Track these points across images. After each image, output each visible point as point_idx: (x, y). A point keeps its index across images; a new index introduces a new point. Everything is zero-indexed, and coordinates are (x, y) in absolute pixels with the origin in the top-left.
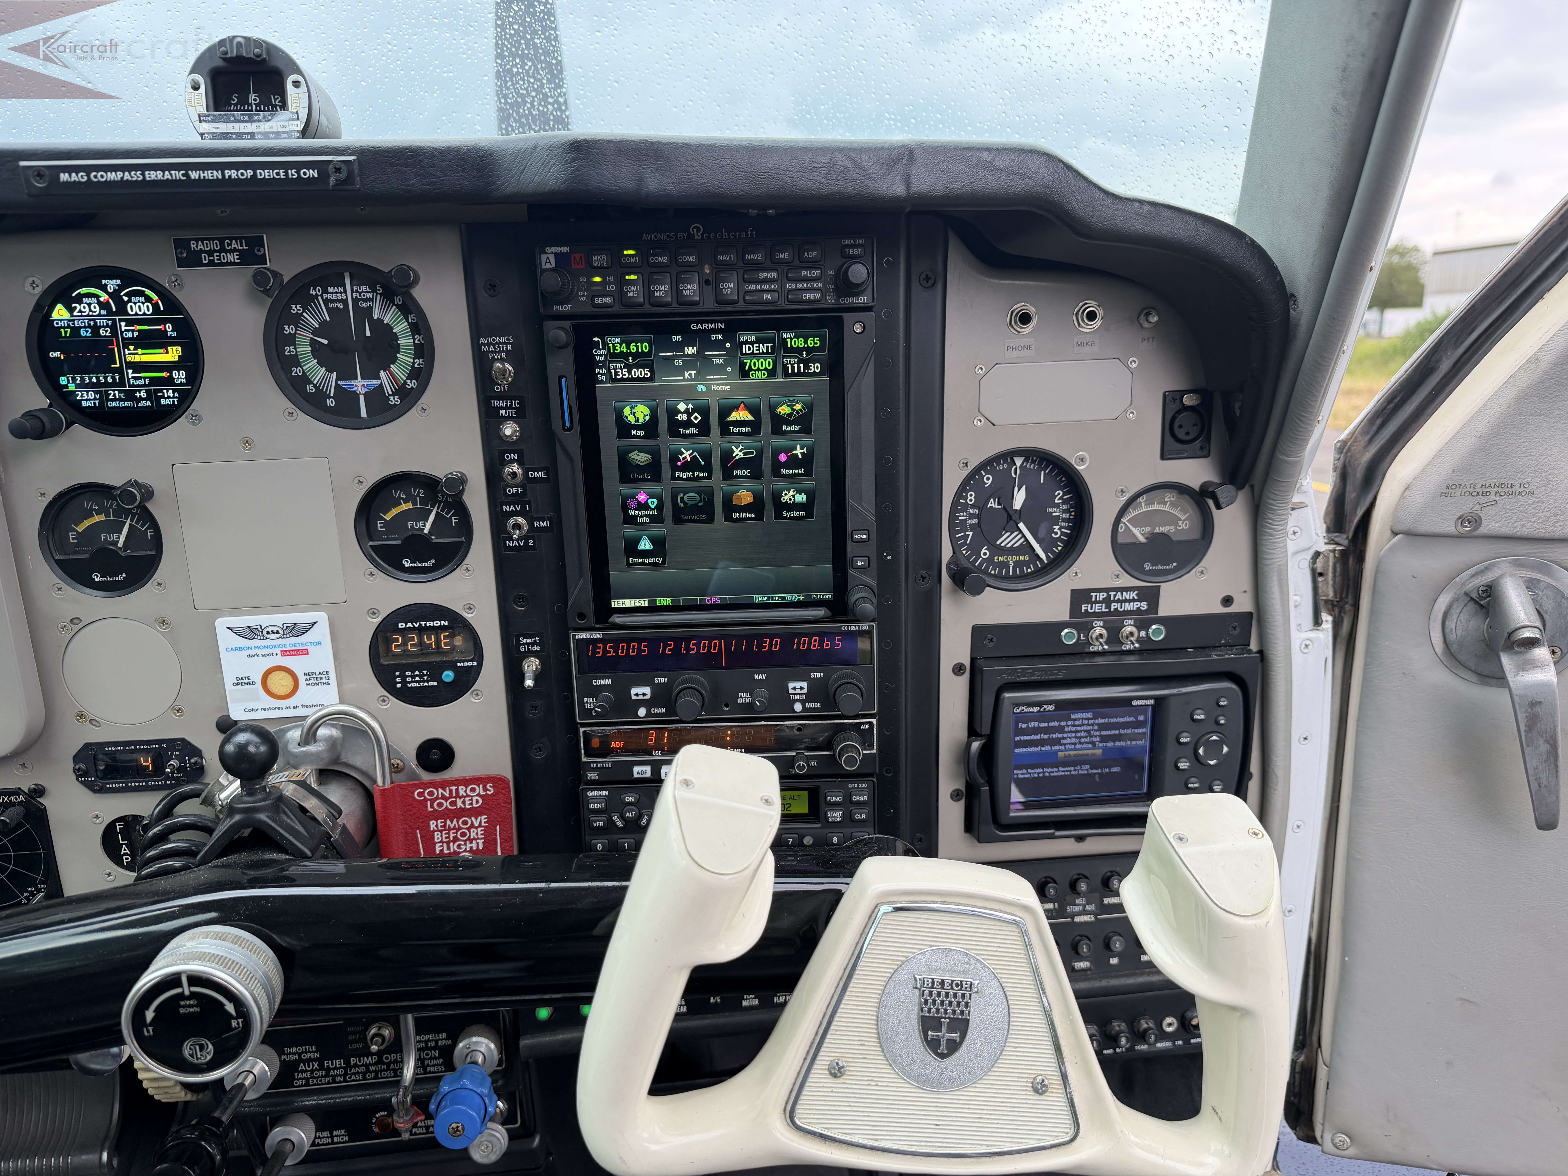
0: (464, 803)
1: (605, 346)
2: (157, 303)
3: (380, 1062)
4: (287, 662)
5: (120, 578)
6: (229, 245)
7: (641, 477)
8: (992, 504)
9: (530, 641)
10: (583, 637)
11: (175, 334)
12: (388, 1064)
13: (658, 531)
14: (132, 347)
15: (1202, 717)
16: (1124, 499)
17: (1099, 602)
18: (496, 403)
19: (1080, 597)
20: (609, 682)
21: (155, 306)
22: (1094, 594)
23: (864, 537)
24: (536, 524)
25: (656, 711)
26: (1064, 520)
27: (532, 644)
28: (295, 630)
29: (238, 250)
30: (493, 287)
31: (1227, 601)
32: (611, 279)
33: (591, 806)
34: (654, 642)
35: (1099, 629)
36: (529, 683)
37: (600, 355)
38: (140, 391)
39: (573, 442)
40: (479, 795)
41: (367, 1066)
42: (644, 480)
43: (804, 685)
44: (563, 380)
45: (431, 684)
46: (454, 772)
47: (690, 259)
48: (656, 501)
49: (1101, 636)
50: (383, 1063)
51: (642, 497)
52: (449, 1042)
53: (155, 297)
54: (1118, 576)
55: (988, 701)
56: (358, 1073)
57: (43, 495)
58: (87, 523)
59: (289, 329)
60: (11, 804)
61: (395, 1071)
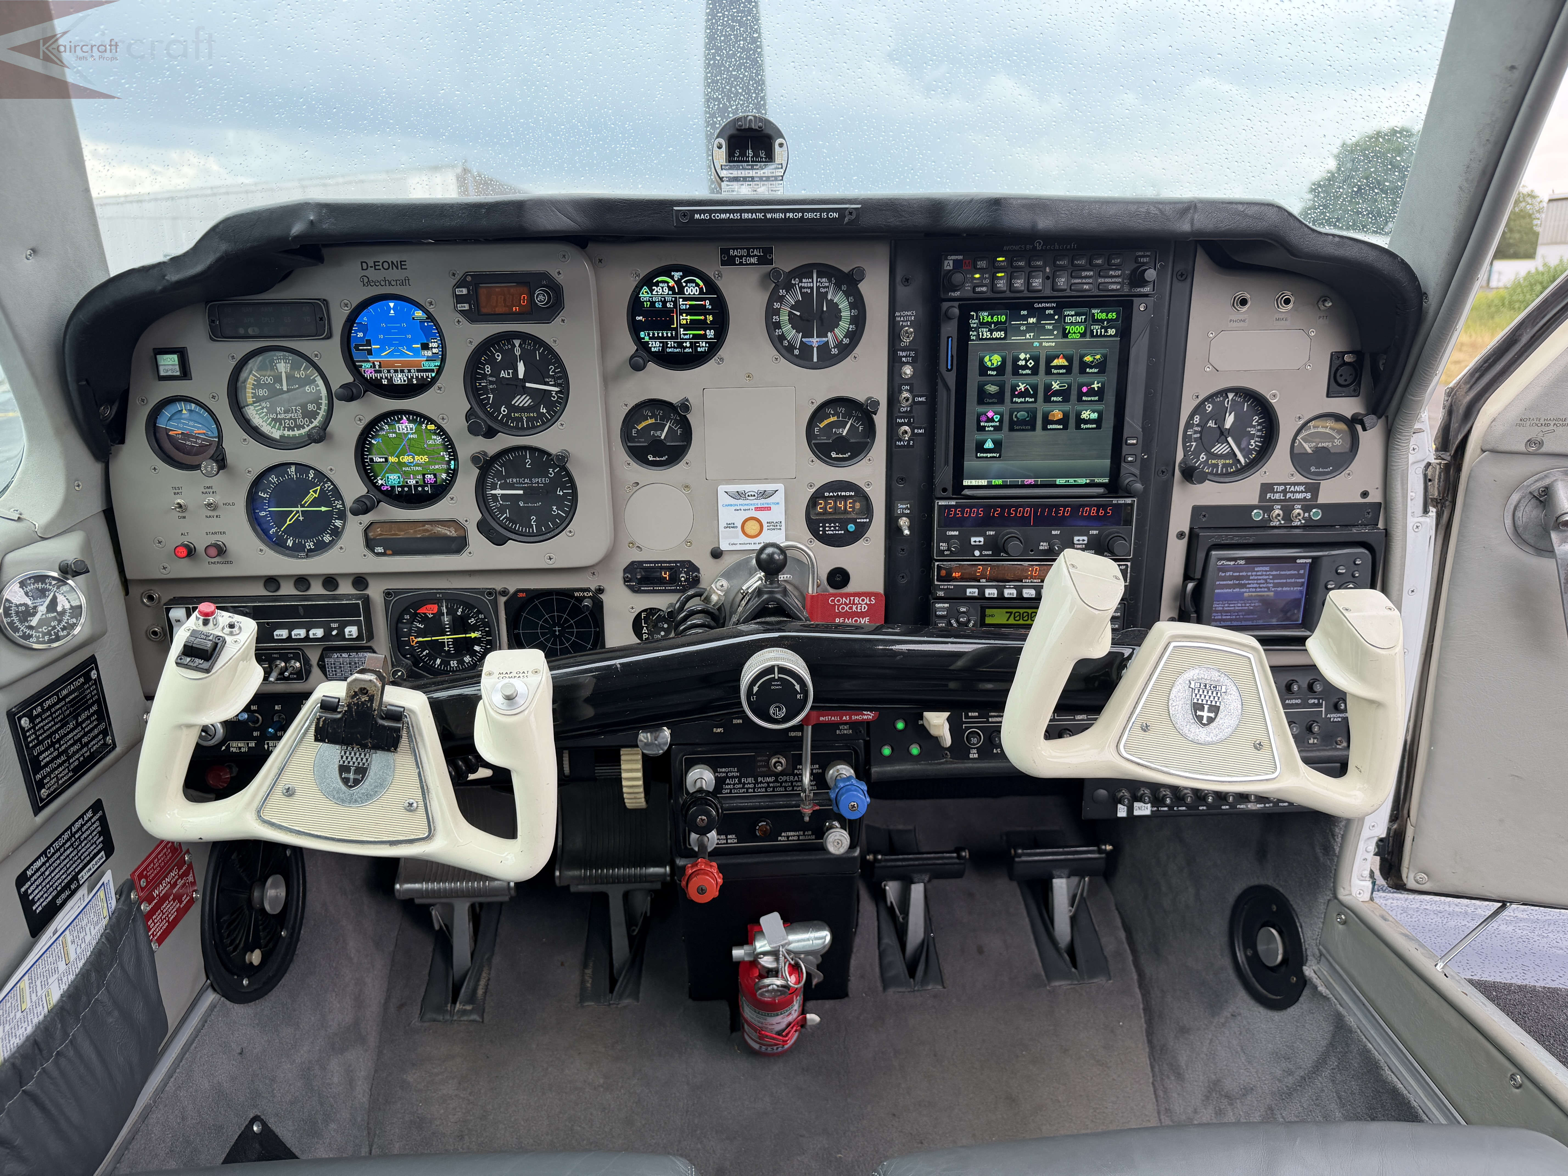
0: (857, 608)
1: (978, 318)
2: (702, 287)
3: (776, 781)
4: (758, 514)
5: (664, 458)
6: (752, 252)
7: (991, 401)
8: (1211, 424)
9: (904, 506)
10: (943, 503)
11: (710, 307)
12: (781, 783)
13: (998, 436)
14: (684, 315)
15: (1344, 571)
16: (1301, 422)
17: (1279, 492)
18: (901, 353)
19: (1267, 488)
20: (957, 533)
21: (701, 290)
22: (1276, 487)
23: (1135, 441)
24: (916, 431)
25: (986, 553)
26: (1258, 437)
27: (905, 509)
28: (764, 495)
29: (757, 256)
30: (907, 280)
31: (1365, 494)
32: (987, 276)
33: (937, 613)
34: (987, 508)
35: (1277, 511)
36: (907, 532)
37: (974, 323)
38: (686, 342)
39: (951, 379)
40: (866, 604)
41: (768, 783)
42: (993, 403)
43: (1086, 538)
44: (950, 339)
45: (840, 532)
46: (849, 589)
47: (1038, 263)
48: (999, 417)
49: (1279, 515)
50: (778, 782)
51: (990, 414)
52: (820, 771)
53: (701, 284)
54: (1292, 475)
55: (1201, 556)
56: (763, 787)
57: (626, 405)
58: (644, 424)
59: (776, 305)
60: (585, 597)
61: (785, 787)
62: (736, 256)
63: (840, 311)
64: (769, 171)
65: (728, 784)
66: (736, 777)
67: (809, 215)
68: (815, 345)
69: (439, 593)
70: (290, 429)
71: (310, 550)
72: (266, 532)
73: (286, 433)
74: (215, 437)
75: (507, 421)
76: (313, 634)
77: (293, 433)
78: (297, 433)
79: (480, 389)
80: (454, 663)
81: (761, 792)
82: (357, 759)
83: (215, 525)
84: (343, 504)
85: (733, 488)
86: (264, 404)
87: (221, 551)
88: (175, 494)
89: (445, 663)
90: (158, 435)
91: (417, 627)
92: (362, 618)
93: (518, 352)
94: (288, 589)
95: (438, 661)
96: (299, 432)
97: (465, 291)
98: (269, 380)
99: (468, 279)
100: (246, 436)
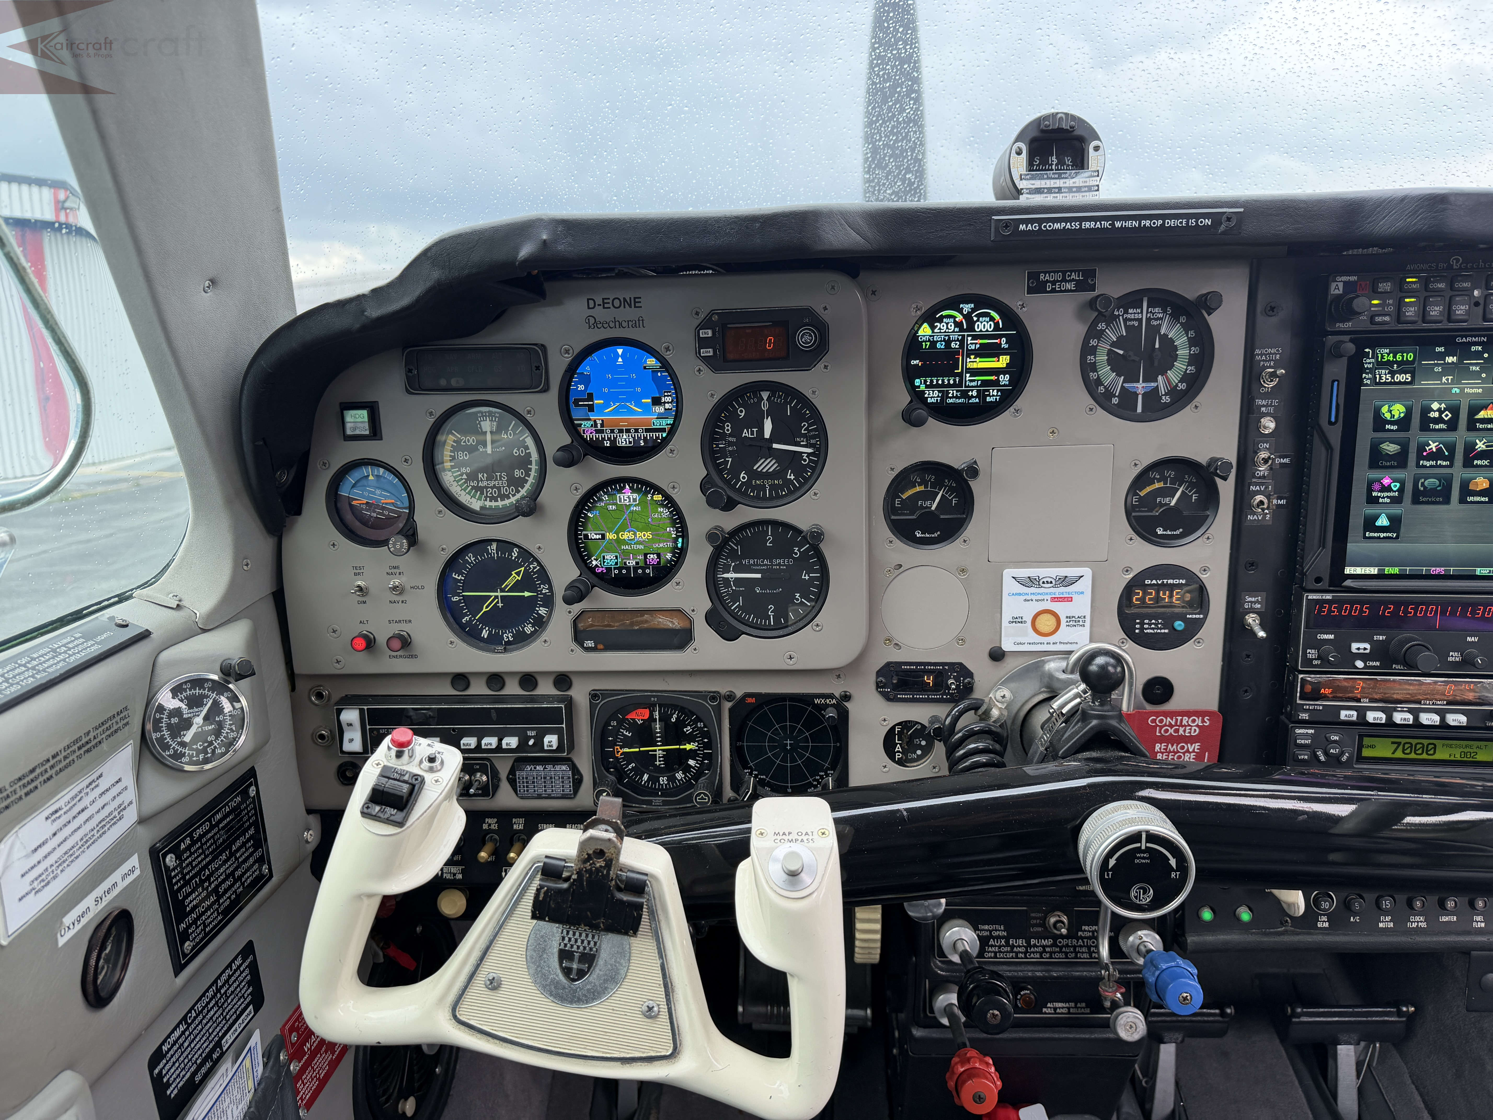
0: (1185, 731)
1: (1375, 356)
2: (998, 322)
3: (1054, 945)
4: (1056, 607)
5: (936, 535)
6: (1069, 276)
7: (1388, 464)
9: (1253, 599)
10: (1314, 597)
11: (1006, 346)
12: (1061, 948)
13: (1396, 510)
14: (972, 357)
18: (1259, 402)
20: (1332, 637)
21: (997, 324)
24: (1275, 501)
25: (1371, 664)
27: (1255, 602)
28: (1065, 582)
29: (1076, 280)
30: (1274, 308)
32: (1391, 302)
33: (1298, 741)
34: (1375, 605)
36: (1259, 633)
37: (1369, 363)
38: (972, 391)
39: (1335, 435)
41: (1044, 947)
42: (1391, 467)
44: (1336, 383)
45: (1163, 631)
46: (1171, 705)
47: (1465, 285)
48: (1398, 485)
50: (1057, 946)
51: (1386, 482)
52: (1113, 934)
53: (997, 318)
56: (1037, 952)
57: (892, 469)
58: (910, 492)
59: (1093, 342)
60: (827, 706)
61: (1066, 953)
62: (1047, 281)
63: (1176, 348)
64: (1081, 180)
65: (992, 946)
66: (1003, 937)
67: (1172, 223)
68: (1140, 391)
69: (654, 696)
70: (493, 499)
71: (508, 643)
72: (457, 620)
73: (488, 504)
74: (405, 508)
75: (746, 490)
76: (507, 744)
77: (496, 504)
78: (500, 503)
79: (717, 452)
80: (663, 780)
81: (1035, 958)
82: (583, 942)
83: (401, 612)
84: (551, 588)
85: (1024, 573)
86: (463, 470)
87: (405, 642)
88: (356, 574)
89: (654, 779)
90: (339, 505)
91: (623, 735)
92: (564, 726)
93: (765, 406)
94: (479, 688)
95: (646, 777)
96: (503, 503)
97: (710, 333)
98: (471, 440)
99: (715, 318)
100: (442, 507)
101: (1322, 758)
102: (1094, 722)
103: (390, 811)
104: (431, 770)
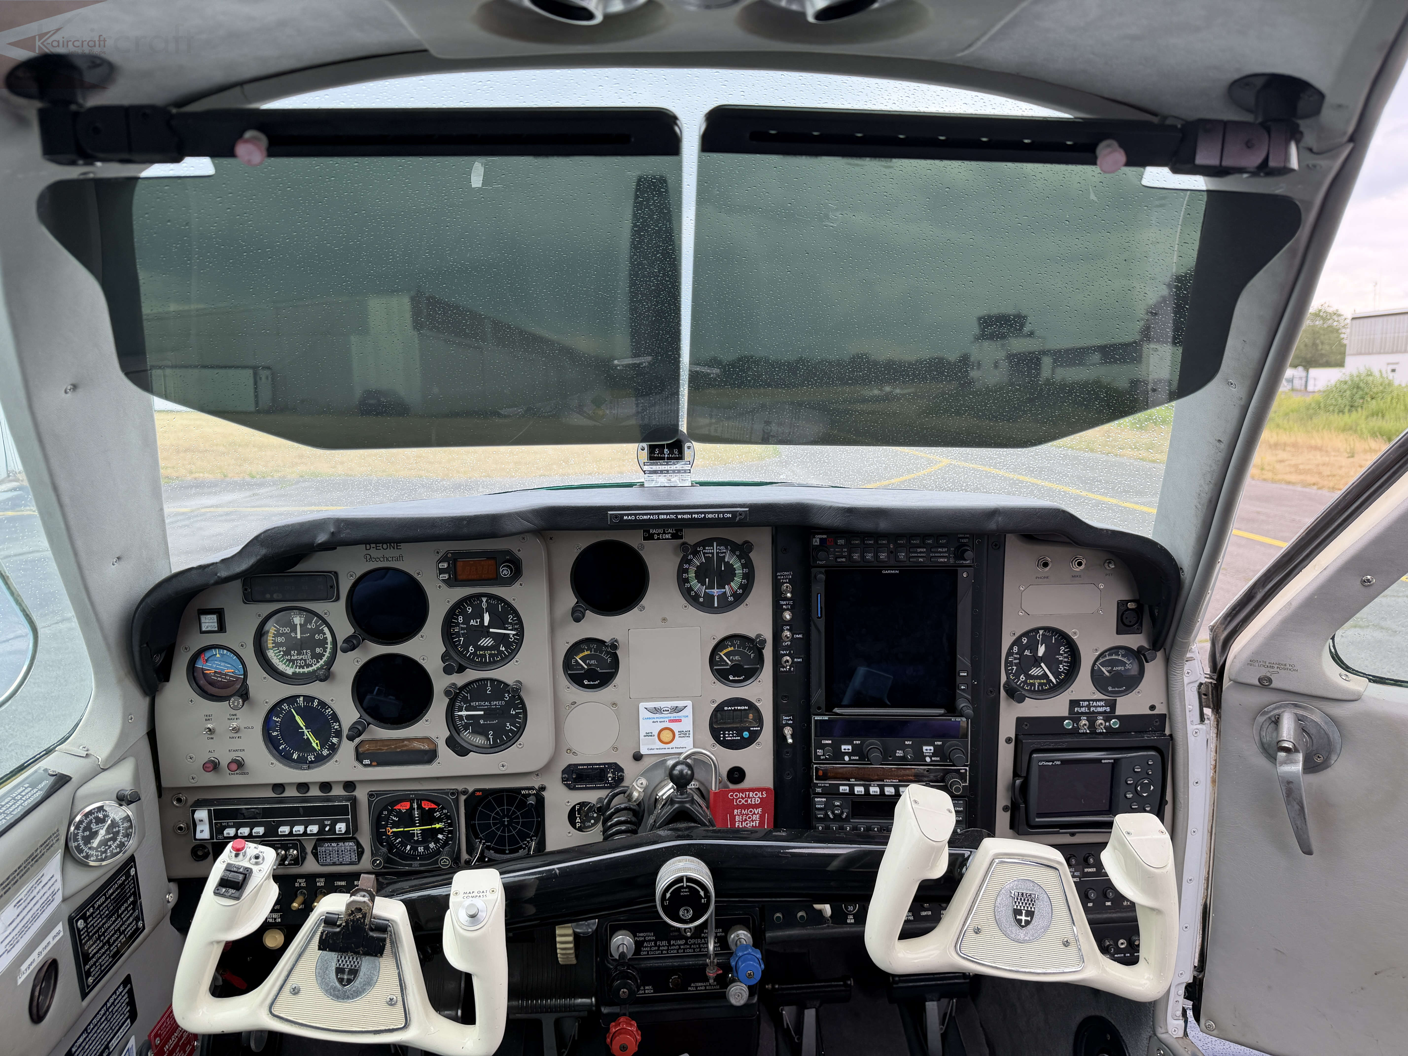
0: (751, 801)
3: (686, 943)
4: (671, 726)
5: (596, 683)
6: (667, 530)
8: (1027, 653)
9: (788, 718)
10: (819, 718)
12: (691, 945)
15: (1139, 770)
16: (1098, 653)
17: (1084, 707)
18: (782, 603)
19: (1074, 703)
20: (830, 742)
22: (1081, 703)
23: (965, 674)
24: (795, 660)
25: (854, 758)
26: (1065, 662)
27: (789, 720)
29: (671, 533)
30: (785, 549)
31: (1153, 708)
32: (847, 549)
33: (816, 806)
35: (1084, 721)
36: (790, 741)
39: (821, 624)
40: (759, 797)
41: (679, 945)
43: (932, 748)
44: (820, 595)
45: (737, 738)
46: (745, 785)
47: (885, 541)
49: (1085, 725)
50: (688, 944)
52: (723, 934)
54: (1094, 693)
55: (1025, 758)
56: (675, 949)
57: (567, 643)
58: (580, 655)
59: (686, 566)
60: (530, 795)
61: (694, 949)
62: (655, 533)
63: (735, 570)
64: (680, 466)
65: (646, 947)
66: (653, 941)
67: (710, 516)
68: (716, 594)
69: (412, 794)
70: (301, 667)
71: (311, 762)
72: (276, 748)
73: (298, 670)
74: (241, 675)
75: (474, 658)
76: (311, 831)
77: (303, 670)
78: (306, 670)
79: (454, 634)
80: (421, 849)
81: (673, 953)
82: (350, 962)
83: (237, 744)
84: (340, 725)
85: (651, 705)
86: (281, 649)
87: (239, 765)
88: (206, 720)
89: (414, 849)
90: (195, 674)
91: (392, 820)
92: (350, 817)
93: (484, 605)
94: (291, 792)
95: (409, 847)
96: (308, 669)
97: (446, 565)
98: (286, 630)
99: (450, 555)
100: (266, 675)
101: (831, 816)
102: (676, 806)
103: (232, 891)
104: (257, 864)
